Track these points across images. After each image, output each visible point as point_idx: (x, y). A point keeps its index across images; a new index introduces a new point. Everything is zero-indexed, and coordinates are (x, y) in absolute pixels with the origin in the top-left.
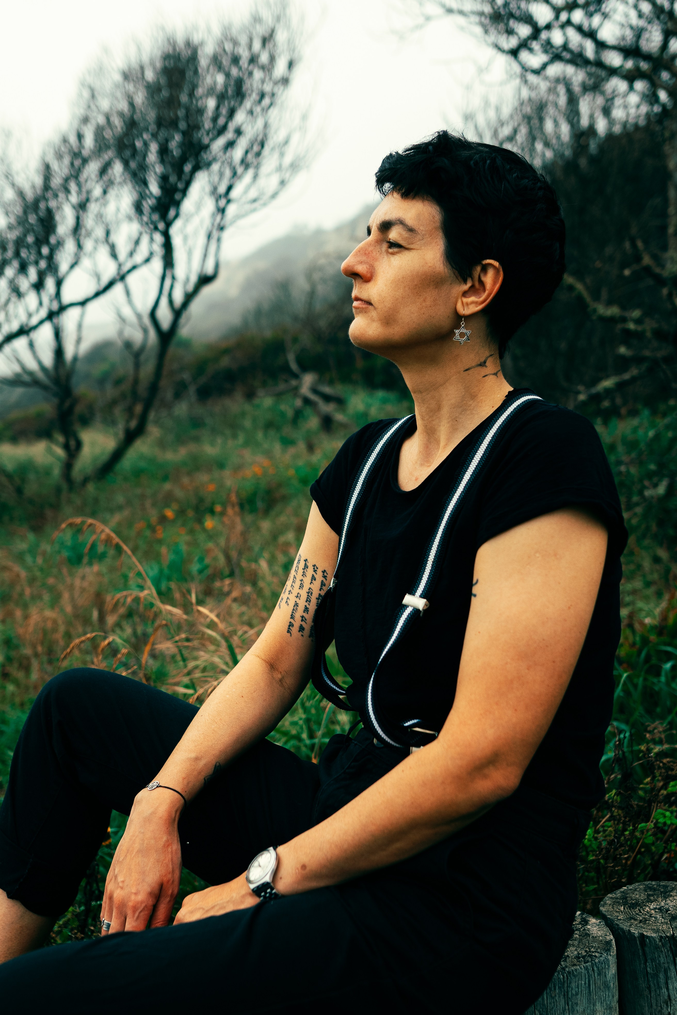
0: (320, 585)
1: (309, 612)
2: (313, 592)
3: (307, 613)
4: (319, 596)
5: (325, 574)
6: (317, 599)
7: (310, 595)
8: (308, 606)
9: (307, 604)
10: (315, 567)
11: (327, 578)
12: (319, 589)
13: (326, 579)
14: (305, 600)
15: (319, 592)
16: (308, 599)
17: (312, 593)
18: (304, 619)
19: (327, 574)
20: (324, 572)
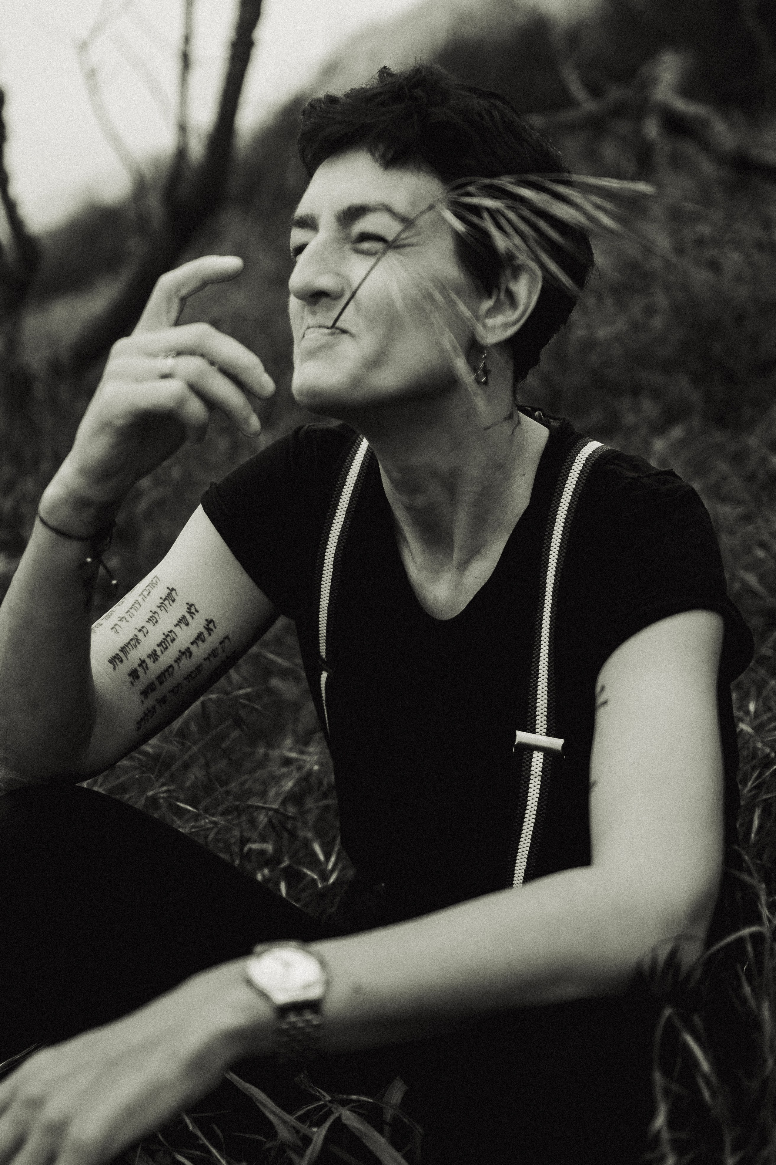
0: (195, 636)
1: (157, 662)
2: (177, 639)
3: (154, 662)
4: (186, 650)
5: (211, 626)
6: (180, 651)
7: (169, 639)
8: (159, 653)
9: (158, 649)
10: (193, 608)
11: (212, 633)
12: (192, 641)
13: (210, 634)
14: (158, 642)
15: (188, 645)
16: (163, 644)
17: (174, 639)
18: (144, 665)
19: (215, 628)
20: (210, 622)
